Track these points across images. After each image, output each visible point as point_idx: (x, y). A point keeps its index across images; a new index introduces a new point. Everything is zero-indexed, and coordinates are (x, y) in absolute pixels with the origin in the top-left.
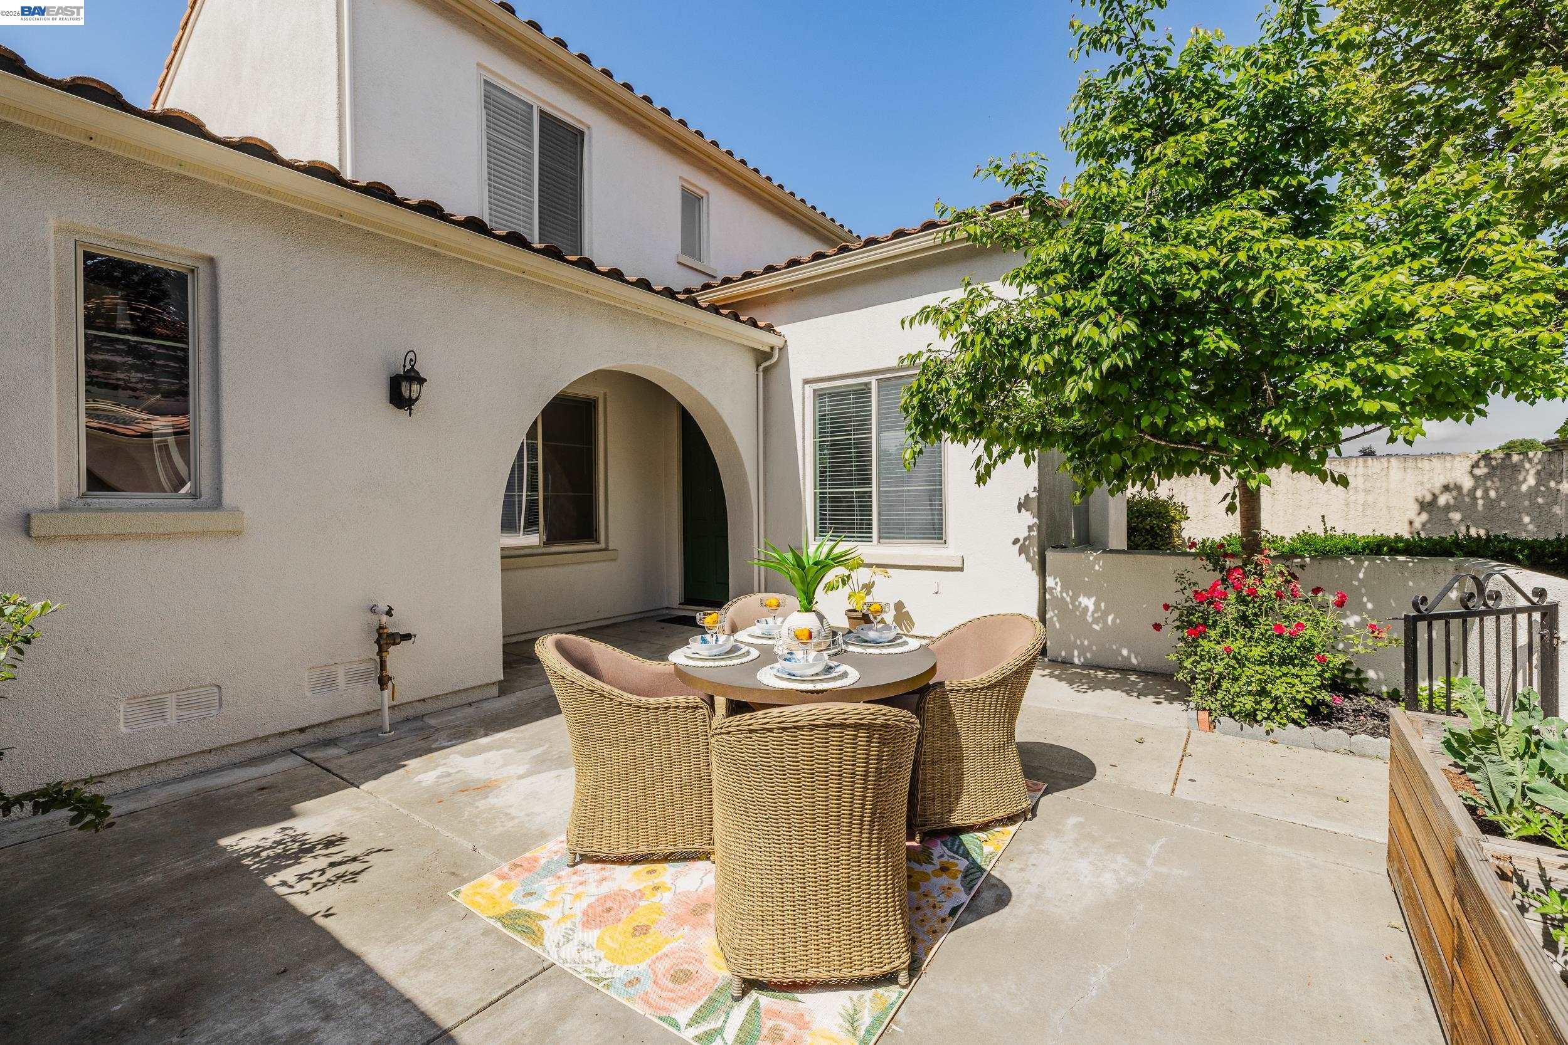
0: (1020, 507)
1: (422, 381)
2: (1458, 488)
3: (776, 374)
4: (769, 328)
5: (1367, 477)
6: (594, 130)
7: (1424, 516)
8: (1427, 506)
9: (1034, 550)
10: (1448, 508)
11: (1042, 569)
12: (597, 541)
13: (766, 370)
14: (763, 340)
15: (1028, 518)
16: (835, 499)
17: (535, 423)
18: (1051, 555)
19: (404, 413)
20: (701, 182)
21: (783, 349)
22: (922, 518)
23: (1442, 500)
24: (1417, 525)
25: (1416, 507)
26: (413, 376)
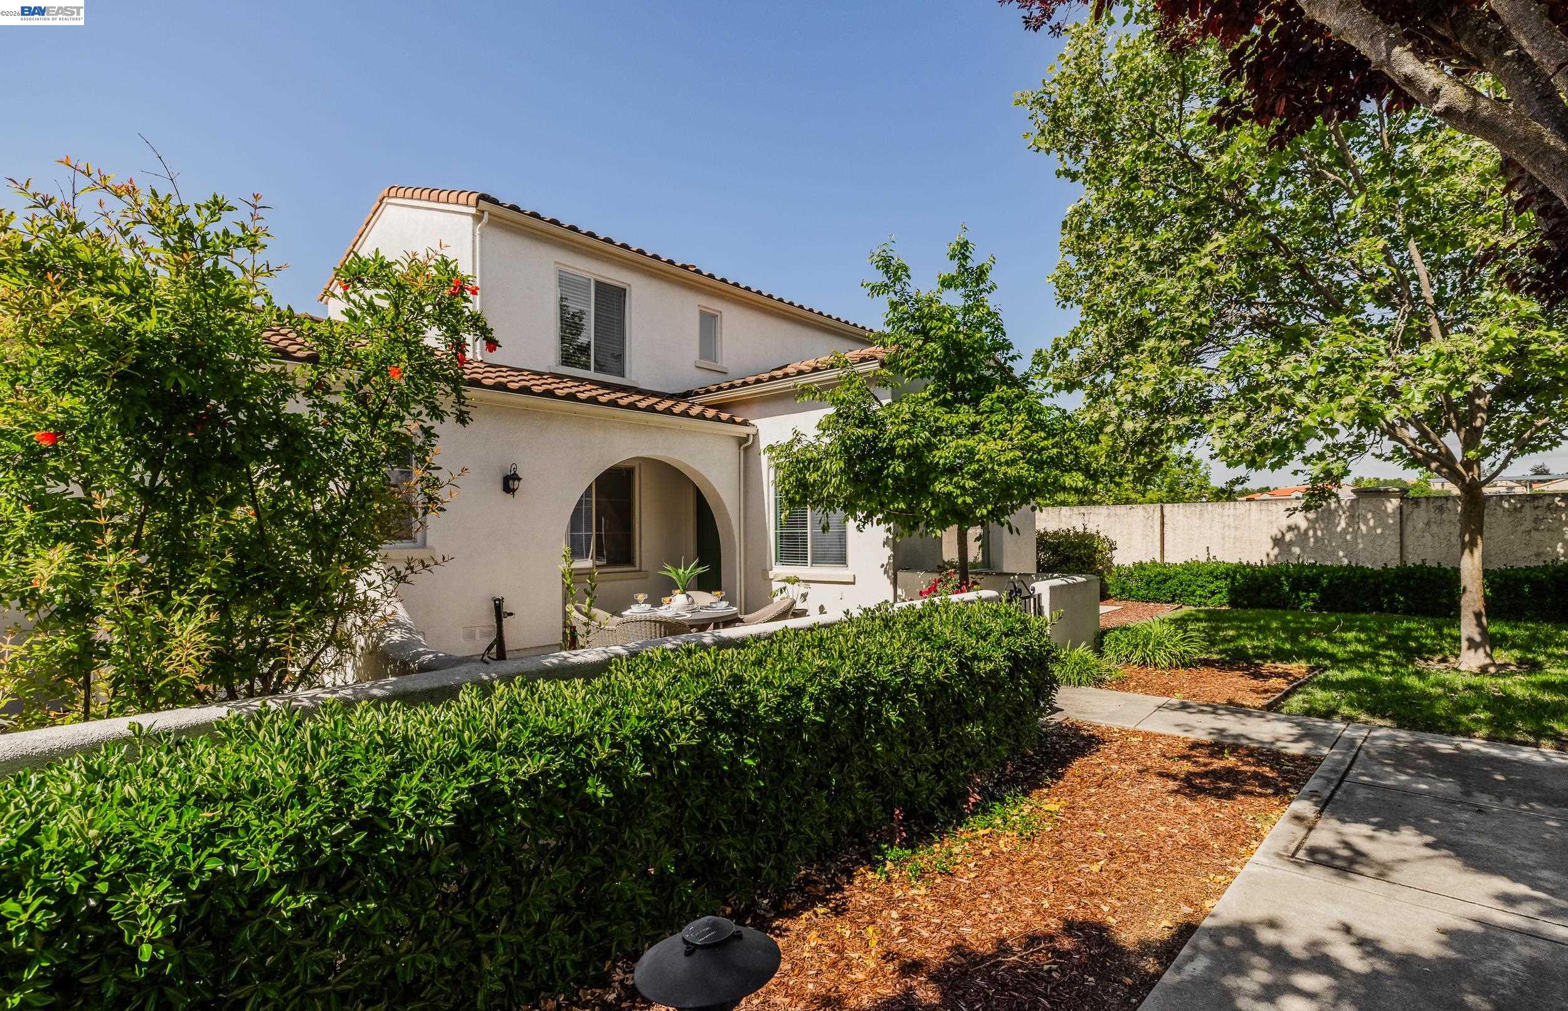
0: (885, 544)
1: (519, 479)
2: (1297, 528)
3: (751, 453)
4: (745, 423)
5: (1236, 517)
6: (634, 289)
7: (1276, 550)
8: (1277, 542)
9: (891, 572)
10: (1291, 543)
11: (895, 583)
12: (633, 565)
13: (746, 449)
14: (743, 431)
15: (888, 552)
16: (788, 537)
17: (590, 487)
18: (900, 574)
19: (510, 496)
20: (715, 305)
21: (756, 436)
22: (835, 551)
23: (1288, 537)
24: (1272, 557)
25: (1271, 545)
26: (515, 477)
